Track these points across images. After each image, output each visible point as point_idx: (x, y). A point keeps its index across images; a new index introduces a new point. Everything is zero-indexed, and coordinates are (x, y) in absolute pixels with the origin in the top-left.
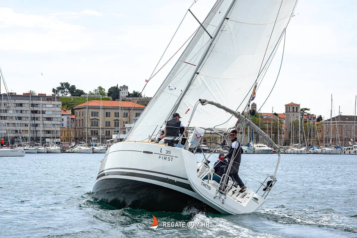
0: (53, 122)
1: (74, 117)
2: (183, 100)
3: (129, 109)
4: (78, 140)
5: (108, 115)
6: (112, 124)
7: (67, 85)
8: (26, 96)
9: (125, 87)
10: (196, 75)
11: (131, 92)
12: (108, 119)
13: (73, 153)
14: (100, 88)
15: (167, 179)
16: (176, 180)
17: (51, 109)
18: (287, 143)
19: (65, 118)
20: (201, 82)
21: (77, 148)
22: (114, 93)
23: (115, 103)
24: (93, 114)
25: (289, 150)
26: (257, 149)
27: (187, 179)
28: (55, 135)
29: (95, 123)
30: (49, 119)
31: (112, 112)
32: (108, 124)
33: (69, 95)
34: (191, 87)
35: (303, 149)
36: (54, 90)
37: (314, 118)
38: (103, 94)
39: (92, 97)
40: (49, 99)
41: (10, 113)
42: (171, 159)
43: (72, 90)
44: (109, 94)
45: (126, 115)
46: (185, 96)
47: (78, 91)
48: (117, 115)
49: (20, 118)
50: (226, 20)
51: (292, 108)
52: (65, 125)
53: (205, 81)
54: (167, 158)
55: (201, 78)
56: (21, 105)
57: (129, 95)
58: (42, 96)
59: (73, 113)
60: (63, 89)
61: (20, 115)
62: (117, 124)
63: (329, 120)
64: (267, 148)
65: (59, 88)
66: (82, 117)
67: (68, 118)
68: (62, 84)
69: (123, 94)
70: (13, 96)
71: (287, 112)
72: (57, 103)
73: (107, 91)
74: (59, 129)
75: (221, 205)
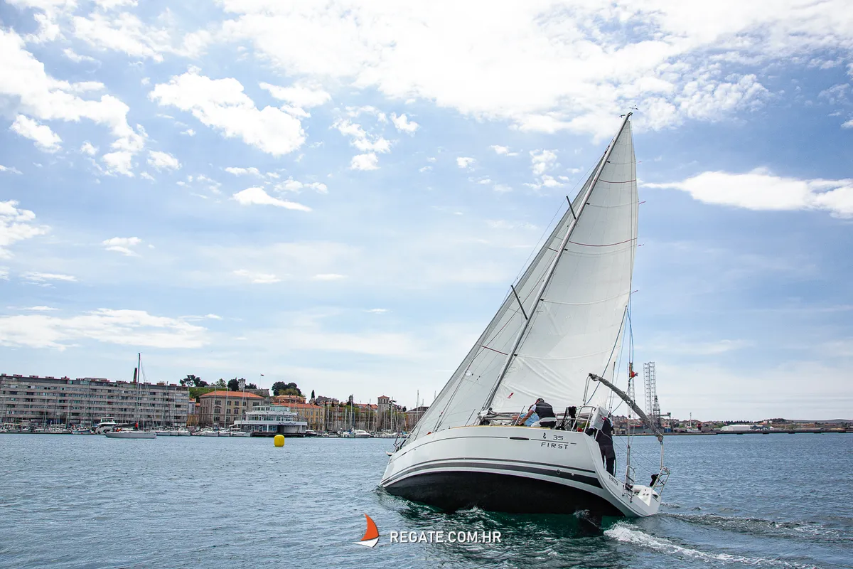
0: (181, 409)
1: (199, 404)
2: (502, 383)
3: (248, 399)
4: (202, 425)
5: (229, 403)
6: (233, 411)
7: (193, 377)
8: (161, 386)
9: (243, 380)
10: (514, 356)
11: (248, 384)
12: (229, 407)
13: (200, 436)
14: (222, 380)
15: (558, 471)
16: (573, 472)
17: (179, 397)
18: (379, 429)
19: (190, 405)
20: (521, 365)
21: (203, 432)
22: (234, 385)
23: (236, 394)
24: (217, 403)
25: (383, 435)
26: (357, 434)
27: (594, 472)
28: (182, 420)
29: (218, 411)
30: (178, 406)
31: (233, 402)
32: (229, 411)
33: (194, 385)
34: (510, 370)
35: (394, 434)
36: (181, 382)
37: (399, 409)
38: (224, 386)
39: (213, 388)
40: (179, 388)
41: (145, 400)
42: (564, 447)
43: (197, 381)
44: (229, 386)
45: (245, 404)
46: (504, 380)
47: (202, 382)
48: (237, 403)
49: (154, 405)
50: (541, 302)
51: (383, 400)
52: (190, 411)
53: (526, 362)
54: (557, 445)
55: (520, 360)
56: (154, 393)
57: (246, 387)
58: (172, 387)
59: (198, 401)
60: (190, 380)
61: (154, 402)
62: (236, 412)
63: (415, 410)
64: (365, 433)
65: (186, 380)
66: (206, 405)
67: (193, 405)
68: (188, 376)
69: (241, 386)
70: (149, 385)
71: (379, 403)
72: (185, 392)
73: (227, 383)
74: (186, 415)
75: (629, 503)
